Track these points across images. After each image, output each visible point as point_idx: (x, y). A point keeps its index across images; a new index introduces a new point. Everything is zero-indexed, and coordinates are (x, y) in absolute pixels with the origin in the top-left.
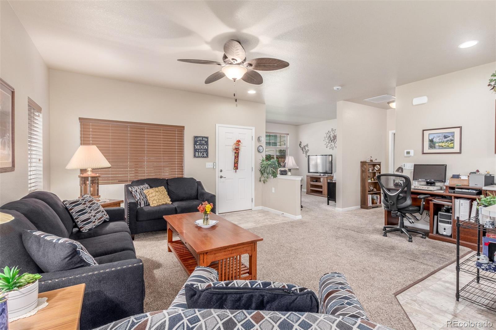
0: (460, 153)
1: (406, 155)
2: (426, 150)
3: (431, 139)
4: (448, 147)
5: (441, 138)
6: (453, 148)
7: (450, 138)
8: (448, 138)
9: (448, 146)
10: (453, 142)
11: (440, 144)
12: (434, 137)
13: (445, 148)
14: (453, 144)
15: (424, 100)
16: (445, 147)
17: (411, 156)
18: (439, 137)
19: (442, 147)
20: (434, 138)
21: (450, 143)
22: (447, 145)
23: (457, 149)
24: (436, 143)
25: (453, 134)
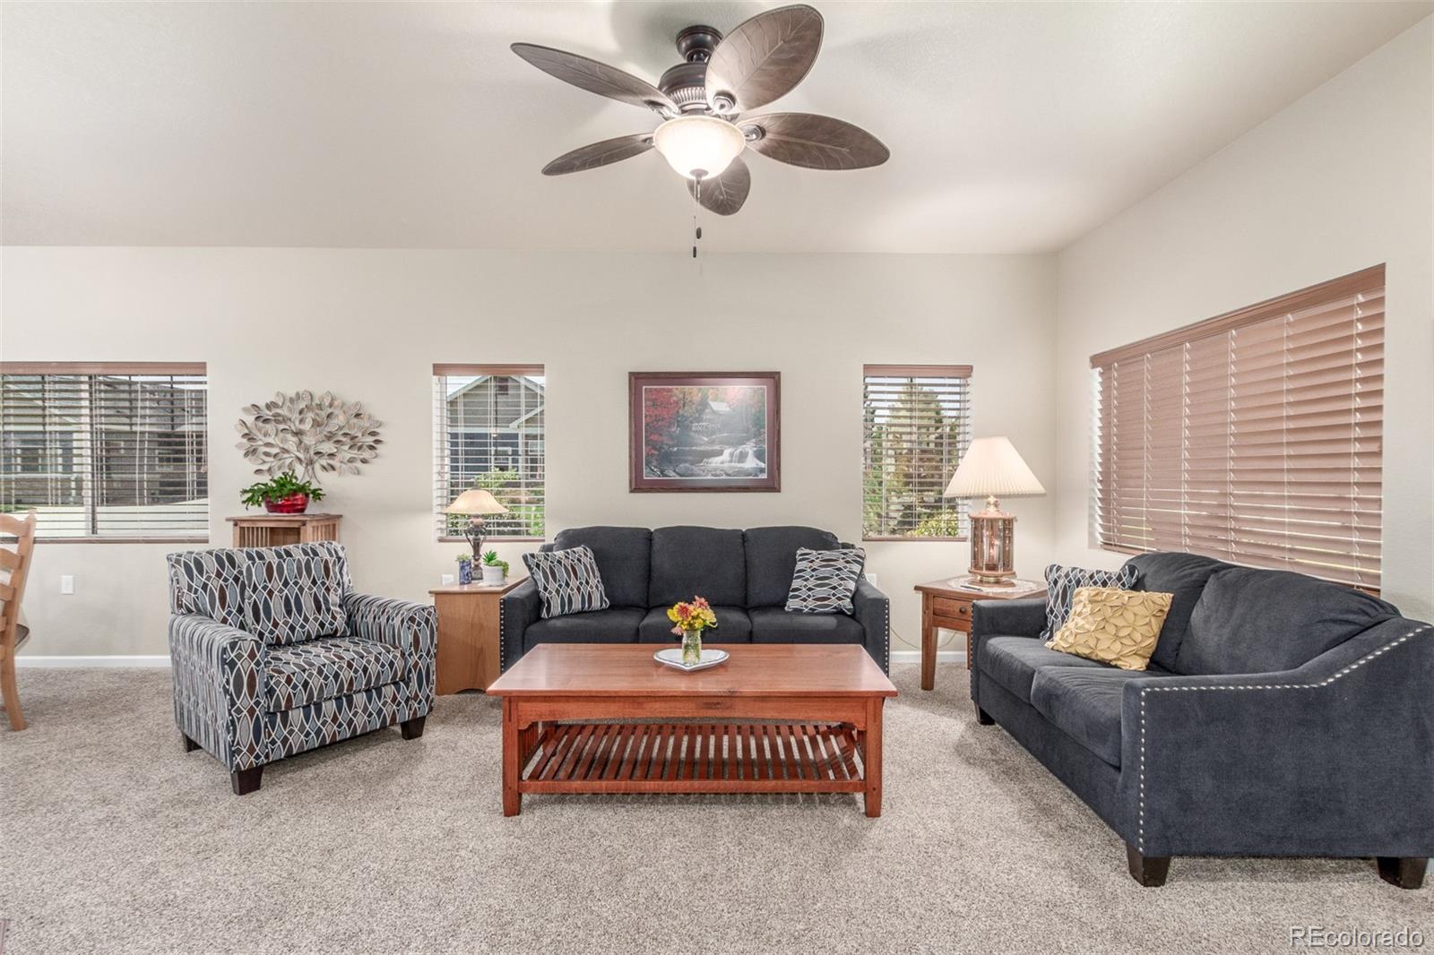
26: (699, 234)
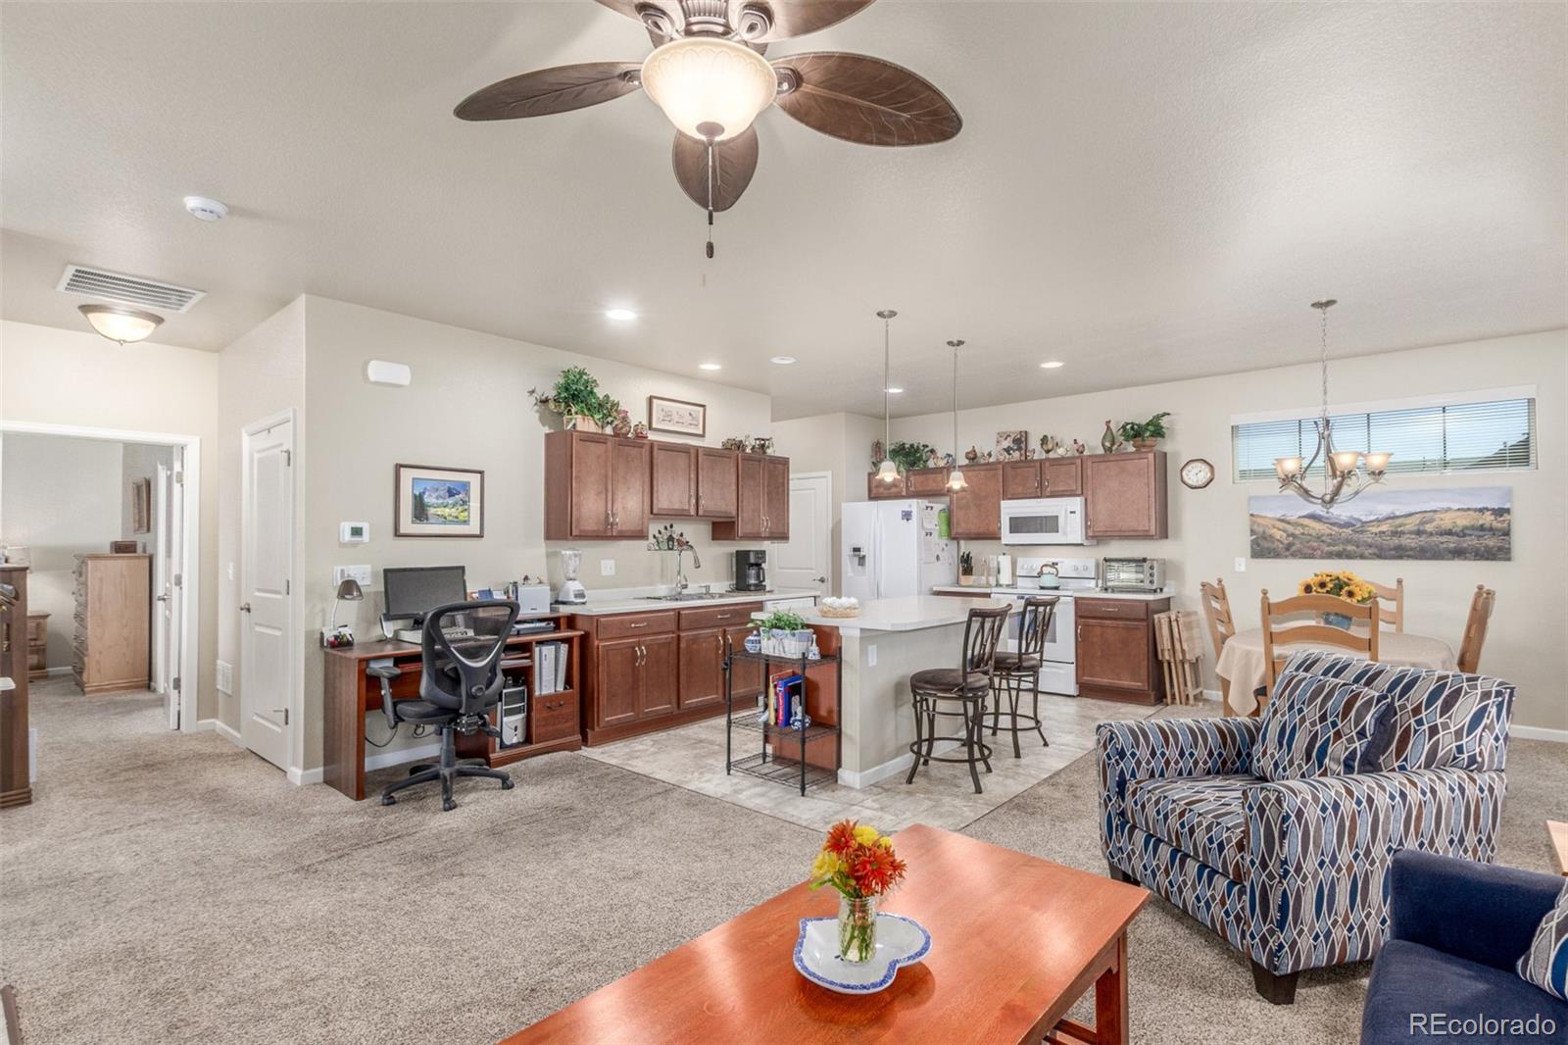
0: (481, 536)
1: (347, 536)
2: (407, 525)
3: (417, 493)
4: (456, 521)
5: (442, 493)
6: (465, 522)
7: (461, 496)
8: (457, 496)
9: (457, 517)
10: (466, 507)
11: (440, 511)
12: (425, 489)
13: (452, 522)
14: (466, 514)
15: (400, 374)
16: (451, 518)
17: (361, 543)
18: (437, 490)
19: (444, 520)
20: (424, 493)
21: (460, 509)
22: (454, 514)
23: (473, 528)
24: (430, 506)
25: (466, 486)
26: (710, 250)
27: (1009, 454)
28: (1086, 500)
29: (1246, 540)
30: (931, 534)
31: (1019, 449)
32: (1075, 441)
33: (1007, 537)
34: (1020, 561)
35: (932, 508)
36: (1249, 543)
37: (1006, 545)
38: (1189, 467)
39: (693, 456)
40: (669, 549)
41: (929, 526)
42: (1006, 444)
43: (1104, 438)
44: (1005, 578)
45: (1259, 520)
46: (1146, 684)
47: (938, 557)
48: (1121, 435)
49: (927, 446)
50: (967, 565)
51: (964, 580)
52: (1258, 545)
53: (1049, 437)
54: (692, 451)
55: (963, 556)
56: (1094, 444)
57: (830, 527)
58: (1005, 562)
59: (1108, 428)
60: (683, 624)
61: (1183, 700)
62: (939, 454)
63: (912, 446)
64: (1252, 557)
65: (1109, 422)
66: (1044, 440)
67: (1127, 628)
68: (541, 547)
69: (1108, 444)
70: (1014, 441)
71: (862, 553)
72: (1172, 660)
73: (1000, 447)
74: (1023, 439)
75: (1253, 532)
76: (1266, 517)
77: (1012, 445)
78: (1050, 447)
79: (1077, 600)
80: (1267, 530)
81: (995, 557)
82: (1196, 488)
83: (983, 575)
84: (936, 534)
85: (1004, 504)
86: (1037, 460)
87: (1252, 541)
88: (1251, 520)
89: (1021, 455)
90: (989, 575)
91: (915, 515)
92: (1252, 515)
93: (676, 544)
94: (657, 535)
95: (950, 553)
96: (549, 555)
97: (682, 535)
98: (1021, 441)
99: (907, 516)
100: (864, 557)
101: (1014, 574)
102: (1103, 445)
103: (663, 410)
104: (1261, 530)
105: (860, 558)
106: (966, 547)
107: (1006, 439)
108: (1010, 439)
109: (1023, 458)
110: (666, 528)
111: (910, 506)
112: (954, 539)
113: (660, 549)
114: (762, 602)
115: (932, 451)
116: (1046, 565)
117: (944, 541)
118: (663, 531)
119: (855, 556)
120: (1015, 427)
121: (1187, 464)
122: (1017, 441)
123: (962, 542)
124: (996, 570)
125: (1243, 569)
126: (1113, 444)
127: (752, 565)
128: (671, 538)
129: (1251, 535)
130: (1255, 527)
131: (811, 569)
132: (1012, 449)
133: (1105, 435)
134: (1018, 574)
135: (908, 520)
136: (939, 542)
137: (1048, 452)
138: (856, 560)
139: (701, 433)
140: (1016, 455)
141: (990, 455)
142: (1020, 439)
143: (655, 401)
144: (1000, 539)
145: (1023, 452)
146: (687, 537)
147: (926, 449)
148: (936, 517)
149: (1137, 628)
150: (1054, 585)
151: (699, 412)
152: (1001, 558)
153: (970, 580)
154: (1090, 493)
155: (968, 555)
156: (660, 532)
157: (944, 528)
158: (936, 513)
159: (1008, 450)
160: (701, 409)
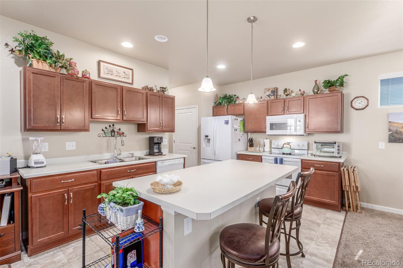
27: (270, 97)
28: (305, 115)
29: (386, 134)
30: (237, 130)
31: (274, 95)
32: (300, 90)
33: (269, 132)
34: (273, 142)
35: (237, 119)
36: (388, 135)
37: (268, 135)
38: (356, 100)
39: (119, 91)
40: (112, 136)
41: (235, 127)
42: (268, 93)
43: (314, 88)
44: (267, 148)
45: (394, 125)
46: (338, 202)
47: (239, 140)
48: (323, 86)
49: (236, 95)
50: (251, 143)
51: (250, 149)
52: (393, 136)
53: (288, 89)
54: (119, 88)
55: (250, 139)
56: (309, 91)
57: (197, 127)
58: (267, 142)
59: (316, 83)
60: (103, 177)
61: (355, 210)
62: (241, 98)
63: (230, 95)
64: (389, 142)
65: (317, 81)
66: (285, 90)
67: (328, 175)
68: (18, 136)
69: (316, 91)
70: (271, 92)
71: (209, 138)
72: (349, 190)
73: (265, 95)
74: (276, 91)
75: (390, 130)
76: (398, 123)
77: (271, 94)
78: (288, 93)
79: (302, 160)
80: (398, 129)
81: (263, 139)
82: (359, 109)
83: (257, 147)
84: (238, 130)
85: (268, 117)
86: (282, 99)
87: (389, 134)
88: (389, 124)
89: (275, 97)
90: (260, 147)
91: (230, 122)
92: (390, 122)
93: (116, 134)
94: (104, 129)
95: (244, 138)
96: (24, 140)
97: (120, 129)
98: (275, 92)
99: (227, 122)
100: (209, 139)
101: (271, 147)
102: (313, 91)
103: (107, 68)
104: (395, 129)
105: (208, 140)
106: (250, 136)
107: (268, 91)
108: (270, 91)
109: (276, 98)
110: (110, 126)
111: (228, 118)
112: (246, 132)
113: (106, 136)
114: (156, 162)
115: (238, 97)
116: (285, 144)
117: (242, 133)
118: (108, 127)
119: (206, 139)
120: (272, 86)
121: (355, 98)
122: (273, 92)
123: (249, 134)
124: (264, 145)
125: (383, 147)
126: (318, 90)
127: (156, 143)
128: (113, 131)
129: (389, 132)
130: (392, 128)
131: (191, 143)
132: (271, 95)
133: (315, 86)
134: (272, 147)
135: (227, 124)
136: (240, 134)
137: (287, 95)
138: (207, 141)
139: (131, 82)
140: (272, 98)
141: (261, 98)
142: (274, 91)
143: (102, 64)
144: (265, 132)
145: (275, 96)
146: (122, 130)
147: (235, 97)
148: (239, 123)
149: (334, 176)
150: (289, 152)
151: (129, 72)
152: (265, 140)
153: (253, 149)
154: (307, 112)
155: (252, 139)
156: (106, 128)
157: (242, 128)
158: (239, 121)
159: (269, 96)
160: (131, 71)
